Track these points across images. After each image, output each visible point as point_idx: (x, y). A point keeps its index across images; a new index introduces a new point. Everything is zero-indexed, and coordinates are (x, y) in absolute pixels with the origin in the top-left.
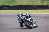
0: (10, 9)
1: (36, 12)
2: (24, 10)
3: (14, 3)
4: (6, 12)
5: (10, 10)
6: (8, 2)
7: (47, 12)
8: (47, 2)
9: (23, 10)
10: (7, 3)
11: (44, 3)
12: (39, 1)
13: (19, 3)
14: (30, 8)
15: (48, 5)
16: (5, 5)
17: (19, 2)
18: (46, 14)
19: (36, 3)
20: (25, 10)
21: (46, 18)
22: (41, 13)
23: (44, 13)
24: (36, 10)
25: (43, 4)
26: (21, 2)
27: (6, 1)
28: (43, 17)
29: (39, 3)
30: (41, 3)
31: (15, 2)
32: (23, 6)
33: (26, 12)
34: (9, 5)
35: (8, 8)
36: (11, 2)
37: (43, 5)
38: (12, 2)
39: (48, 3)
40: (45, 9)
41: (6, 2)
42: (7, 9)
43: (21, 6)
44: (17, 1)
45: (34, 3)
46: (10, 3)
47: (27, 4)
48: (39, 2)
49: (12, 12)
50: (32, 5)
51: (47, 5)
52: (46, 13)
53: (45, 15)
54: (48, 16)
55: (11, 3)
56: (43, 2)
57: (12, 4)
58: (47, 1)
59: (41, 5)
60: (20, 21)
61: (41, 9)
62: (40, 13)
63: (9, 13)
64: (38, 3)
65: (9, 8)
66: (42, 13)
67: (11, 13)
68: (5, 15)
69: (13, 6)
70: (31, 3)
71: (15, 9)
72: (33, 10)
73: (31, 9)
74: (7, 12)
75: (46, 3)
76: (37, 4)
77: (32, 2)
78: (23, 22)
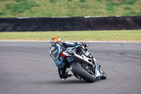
0: (18, 29)
1: (94, 38)
2: (60, 30)
3: (29, 11)
4: (7, 38)
5: (18, 31)
6: (12, 10)
7: (123, 37)
8: (126, 9)
9: (56, 30)
10: (8, 11)
11: (115, 10)
12: (101, 6)
13: (45, 12)
14: (77, 26)
15: (127, 17)
16: (5, 17)
17: (45, 8)
18: (122, 44)
19: (94, 10)
20: (62, 32)
21: (122, 54)
22: (107, 39)
23: (116, 39)
24: (94, 31)
25: (112, 15)
26: (50, 8)
27: (7, 5)
28: (113, 52)
29: (103, 10)
30: (107, 11)
31: (33, 9)
32: (55, 19)
33: (65, 37)
34: (15, 17)
35: (12, 25)
36: (20, 8)
37: (115, 18)
38: (25, 9)
39: (128, 11)
40: (119, 29)
41: (8, 7)
42: (10, 28)
43: (51, 18)
44: (37, 6)
45: (89, 10)
46: (20, 12)
47: (67, 15)
48: (102, 8)
49: (23, 39)
50: (81, 16)
51: (123, 17)
52: (122, 40)
53: (120, 46)
54: (128, 49)
55: (22, 12)
56: (114, 7)
57: (26, 15)
58: (124, 6)
59: (109, 17)
60: (59, 63)
61: (106, 30)
62: (105, 41)
63: (16, 41)
64: (98, 10)
65: (16, 26)
66: (110, 39)
67: (21, 41)
68: (3, 47)
69: (27, 19)
70: (79, 10)
71: (32, 29)
72: (84, 32)
73: (78, 30)
74: (11, 38)
75: (121, 12)
76: (95, 13)
77: (82, 8)
78: (67, 65)
